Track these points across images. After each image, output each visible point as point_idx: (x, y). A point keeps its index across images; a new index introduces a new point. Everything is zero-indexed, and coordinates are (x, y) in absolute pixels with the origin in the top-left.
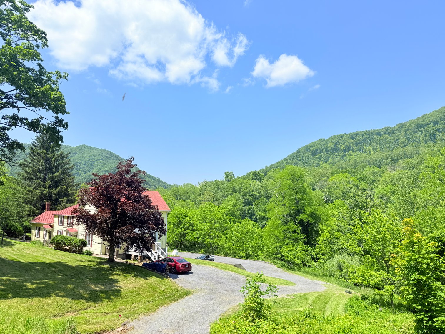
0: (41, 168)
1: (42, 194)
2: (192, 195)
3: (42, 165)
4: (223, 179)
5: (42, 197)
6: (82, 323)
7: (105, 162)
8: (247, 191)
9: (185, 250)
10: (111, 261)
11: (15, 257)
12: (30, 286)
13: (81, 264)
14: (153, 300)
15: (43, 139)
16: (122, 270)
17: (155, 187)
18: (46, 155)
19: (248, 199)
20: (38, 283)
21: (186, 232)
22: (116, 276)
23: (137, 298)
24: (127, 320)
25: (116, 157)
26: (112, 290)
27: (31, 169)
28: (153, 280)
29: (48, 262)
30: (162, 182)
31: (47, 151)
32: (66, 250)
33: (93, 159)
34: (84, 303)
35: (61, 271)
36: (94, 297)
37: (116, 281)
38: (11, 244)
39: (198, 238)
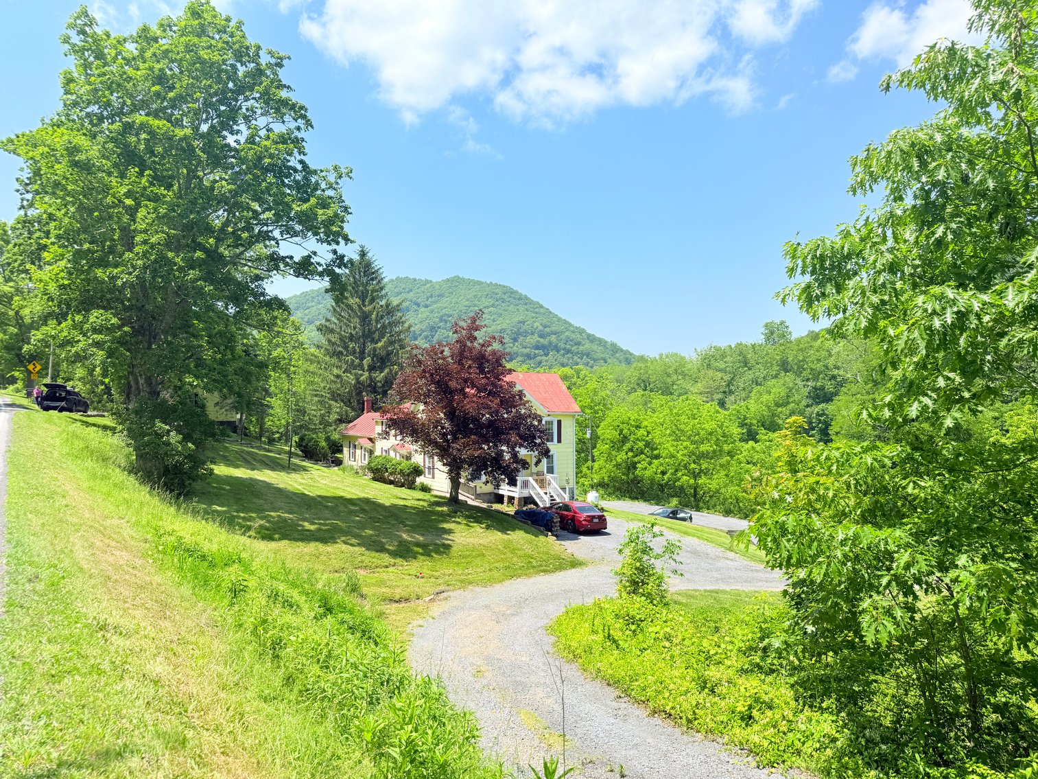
0: (354, 333)
1: (358, 382)
2: (678, 380)
3: (355, 328)
4: (760, 339)
5: (359, 388)
6: (374, 585)
7: (500, 311)
8: (819, 367)
9: (637, 499)
10: (454, 500)
11: (299, 487)
12: (307, 525)
13: (402, 503)
14: (507, 568)
15: (354, 278)
16: (467, 517)
17: (606, 362)
18: (360, 308)
19: (822, 388)
20: (319, 524)
21: (636, 459)
22: (453, 524)
23: (478, 561)
24: (447, 588)
25: (520, 299)
26: (436, 544)
27: (337, 336)
28: (519, 537)
29: (348, 496)
30: (622, 350)
31: (363, 301)
32: (391, 482)
33: (475, 306)
34: (386, 558)
35: (363, 511)
36: (404, 552)
37: (450, 532)
38: (305, 469)
39: (663, 473)
